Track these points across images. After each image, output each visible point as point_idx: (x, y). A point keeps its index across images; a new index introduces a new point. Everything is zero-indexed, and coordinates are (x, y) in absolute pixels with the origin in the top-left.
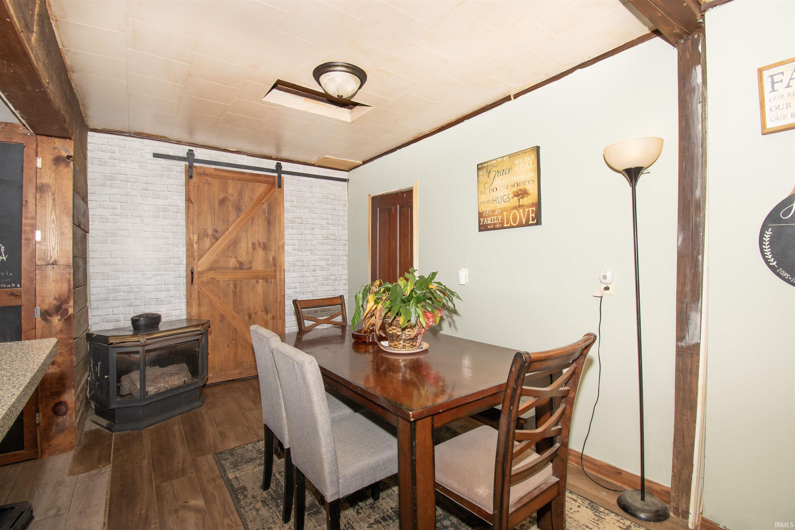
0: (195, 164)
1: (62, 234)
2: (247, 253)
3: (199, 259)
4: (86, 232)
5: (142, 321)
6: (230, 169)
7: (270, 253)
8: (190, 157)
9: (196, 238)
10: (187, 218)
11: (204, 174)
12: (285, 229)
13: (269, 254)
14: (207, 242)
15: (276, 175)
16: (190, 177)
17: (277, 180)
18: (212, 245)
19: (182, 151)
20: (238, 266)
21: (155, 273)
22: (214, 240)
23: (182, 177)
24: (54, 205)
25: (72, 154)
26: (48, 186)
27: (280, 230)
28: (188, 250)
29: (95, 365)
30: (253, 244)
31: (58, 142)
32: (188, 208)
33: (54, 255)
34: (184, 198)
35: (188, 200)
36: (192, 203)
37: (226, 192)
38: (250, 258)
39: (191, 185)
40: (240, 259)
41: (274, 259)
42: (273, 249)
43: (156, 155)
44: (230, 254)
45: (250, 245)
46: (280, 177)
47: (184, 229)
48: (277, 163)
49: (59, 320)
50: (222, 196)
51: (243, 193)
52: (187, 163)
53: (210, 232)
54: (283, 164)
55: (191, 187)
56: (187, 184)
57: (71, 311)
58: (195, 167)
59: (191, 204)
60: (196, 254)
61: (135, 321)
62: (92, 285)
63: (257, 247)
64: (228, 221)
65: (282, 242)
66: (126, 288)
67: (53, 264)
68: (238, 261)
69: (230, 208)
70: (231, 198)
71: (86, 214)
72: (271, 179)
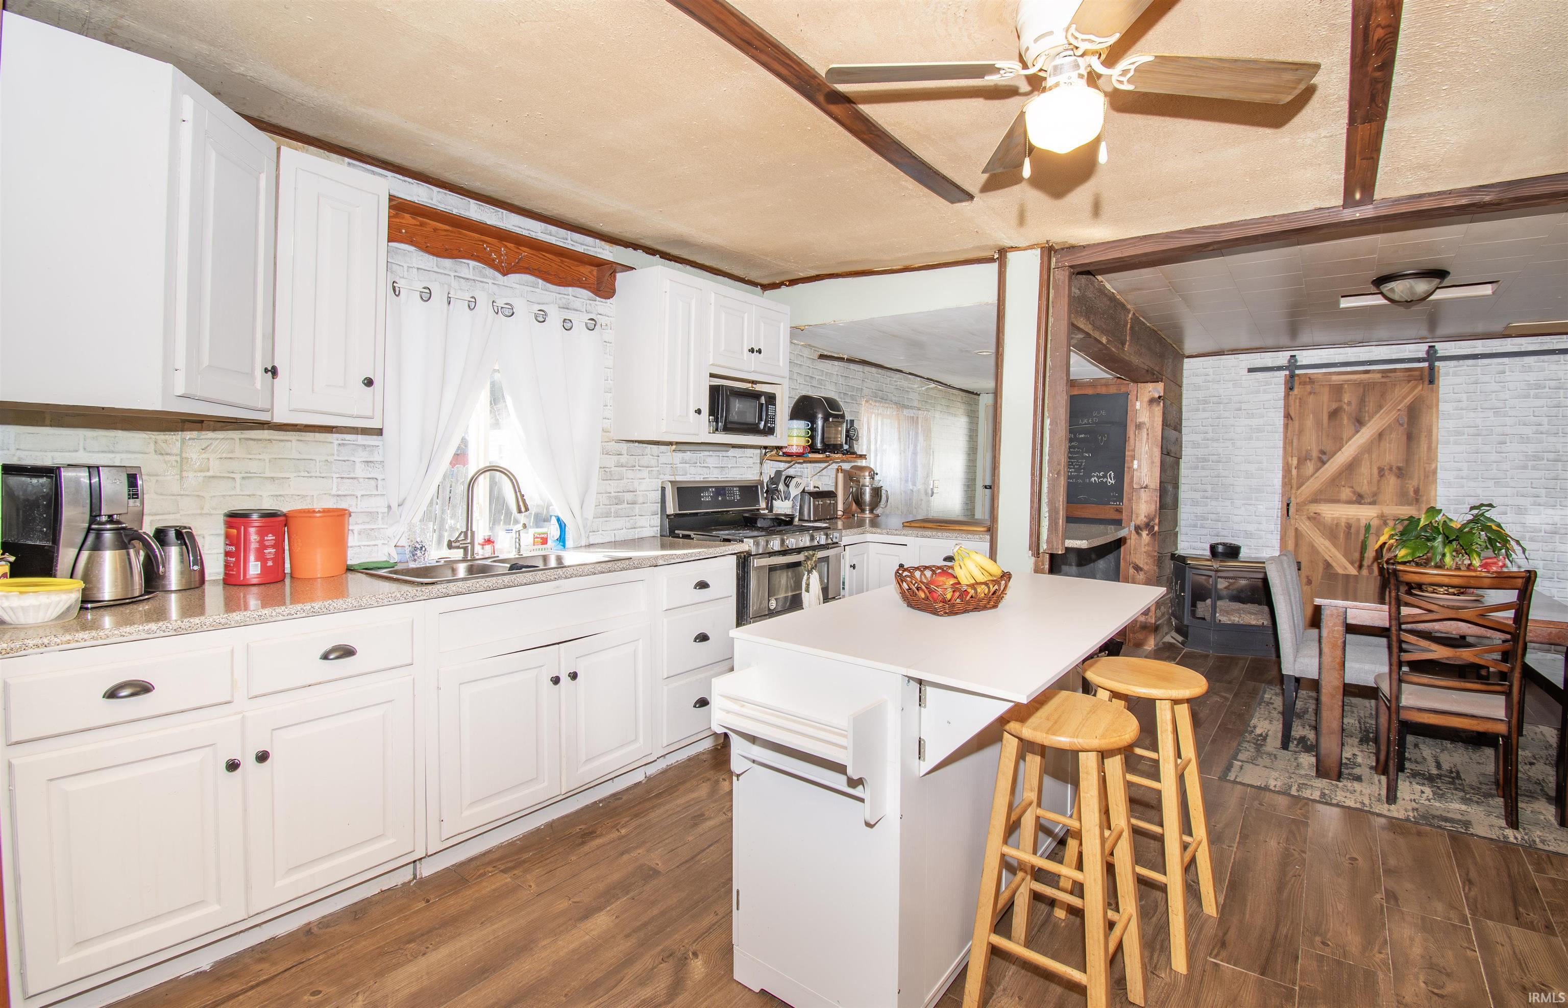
0: (1297, 372)
1: (1153, 462)
2: (1370, 483)
3: (1298, 488)
4: (1178, 458)
5: (1220, 549)
6: (1349, 369)
7: (1410, 482)
8: (1292, 365)
9: (1295, 461)
10: (1285, 437)
11: (1311, 380)
12: (1439, 446)
13: (1407, 483)
14: (1310, 467)
15: (1426, 364)
16: (1290, 388)
17: (1426, 373)
18: (1317, 470)
19: (1282, 358)
20: (1354, 499)
21: (1244, 502)
22: (1319, 464)
23: (1281, 390)
24: (1148, 439)
25: (1162, 394)
26: (1144, 423)
27: (1429, 448)
28: (1284, 477)
29: (1176, 583)
30: (1381, 470)
31: (1150, 386)
32: (1286, 426)
33: (1146, 481)
34: (1282, 414)
35: (1288, 416)
36: (1292, 419)
37: (1340, 401)
38: (1375, 489)
39: (1291, 398)
40: (1358, 489)
41: (1417, 491)
42: (1416, 476)
43: (1251, 370)
44: (1343, 483)
45: (1375, 471)
46: (1432, 368)
47: (1280, 452)
48: (1430, 347)
49: (1148, 535)
50: (1334, 406)
51: (1367, 400)
52: (1287, 372)
53: (1315, 454)
54: (1438, 346)
55: (1292, 402)
56: (1287, 396)
57: (1156, 528)
58: (1298, 375)
59: (1290, 421)
60: (1294, 482)
61: (1213, 548)
62: (1182, 510)
63: (1386, 473)
64: (1342, 439)
65: (1433, 466)
66: (1213, 517)
67: (1145, 488)
68: (1354, 492)
69: (1345, 421)
70: (1345, 406)
71: (1178, 442)
72: (1417, 373)
